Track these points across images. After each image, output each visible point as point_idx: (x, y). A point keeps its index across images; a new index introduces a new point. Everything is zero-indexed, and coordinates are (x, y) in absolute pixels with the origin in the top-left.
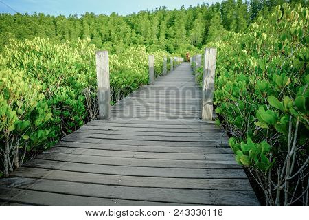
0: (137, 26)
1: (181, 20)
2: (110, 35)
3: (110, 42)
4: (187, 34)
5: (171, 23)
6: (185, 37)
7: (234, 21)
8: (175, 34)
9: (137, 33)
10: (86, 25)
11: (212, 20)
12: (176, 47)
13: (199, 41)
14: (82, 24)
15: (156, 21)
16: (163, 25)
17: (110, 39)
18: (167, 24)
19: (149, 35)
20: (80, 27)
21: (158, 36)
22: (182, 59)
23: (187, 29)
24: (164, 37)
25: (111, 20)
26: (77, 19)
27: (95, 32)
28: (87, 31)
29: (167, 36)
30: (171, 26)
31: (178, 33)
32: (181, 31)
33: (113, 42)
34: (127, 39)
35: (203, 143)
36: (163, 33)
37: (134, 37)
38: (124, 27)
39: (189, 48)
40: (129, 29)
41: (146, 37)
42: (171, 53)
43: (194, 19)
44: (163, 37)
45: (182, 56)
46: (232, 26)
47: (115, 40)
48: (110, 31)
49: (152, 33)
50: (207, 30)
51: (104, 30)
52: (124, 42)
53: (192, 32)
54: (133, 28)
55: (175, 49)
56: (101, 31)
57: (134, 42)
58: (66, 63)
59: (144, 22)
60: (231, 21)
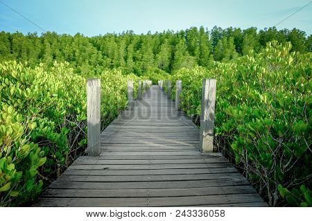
0: (103, 48)
1: (148, 44)
2: (74, 55)
3: (74, 63)
4: (154, 58)
5: (138, 47)
6: (152, 60)
7: (198, 48)
8: (142, 58)
9: (104, 55)
10: (48, 44)
11: (177, 46)
12: (144, 70)
13: (166, 65)
14: (43, 42)
15: (123, 44)
16: (131, 48)
17: (74, 60)
18: (134, 47)
19: (116, 58)
20: (40, 46)
21: (126, 59)
22: (150, 82)
23: (154, 53)
24: (132, 60)
25: (76, 40)
26: (37, 38)
27: (58, 52)
28: (48, 50)
29: (134, 59)
30: (138, 49)
31: (146, 56)
32: (148, 55)
33: (77, 63)
34: (93, 60)
35: (217, 181)
36: (130, 56)
37: (100, 59)
38: (90, 48)
39: (157, 72)
40: (95, 51)
41: (113, 59)
42: (139, 76)
43: (161, 44)
44: (130, 60)
45: (150, 79)
46: (196, 52)
47: (80, 61)
48: (74, 52)
49: (119, 55)
50: (173, 55)
51: (67, 50)
52: (90, 63)
53: (159, 56)
54: (99, 49)
55: (143, 72)
56: (65, 51)
57: (101, 64)
58: (48, 91)
59: (111, 45)
60: (195, 47)
